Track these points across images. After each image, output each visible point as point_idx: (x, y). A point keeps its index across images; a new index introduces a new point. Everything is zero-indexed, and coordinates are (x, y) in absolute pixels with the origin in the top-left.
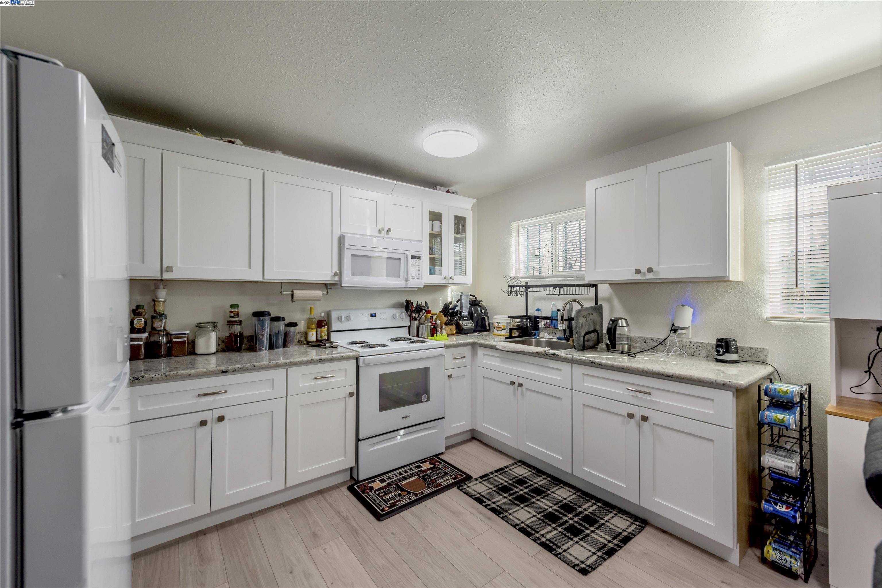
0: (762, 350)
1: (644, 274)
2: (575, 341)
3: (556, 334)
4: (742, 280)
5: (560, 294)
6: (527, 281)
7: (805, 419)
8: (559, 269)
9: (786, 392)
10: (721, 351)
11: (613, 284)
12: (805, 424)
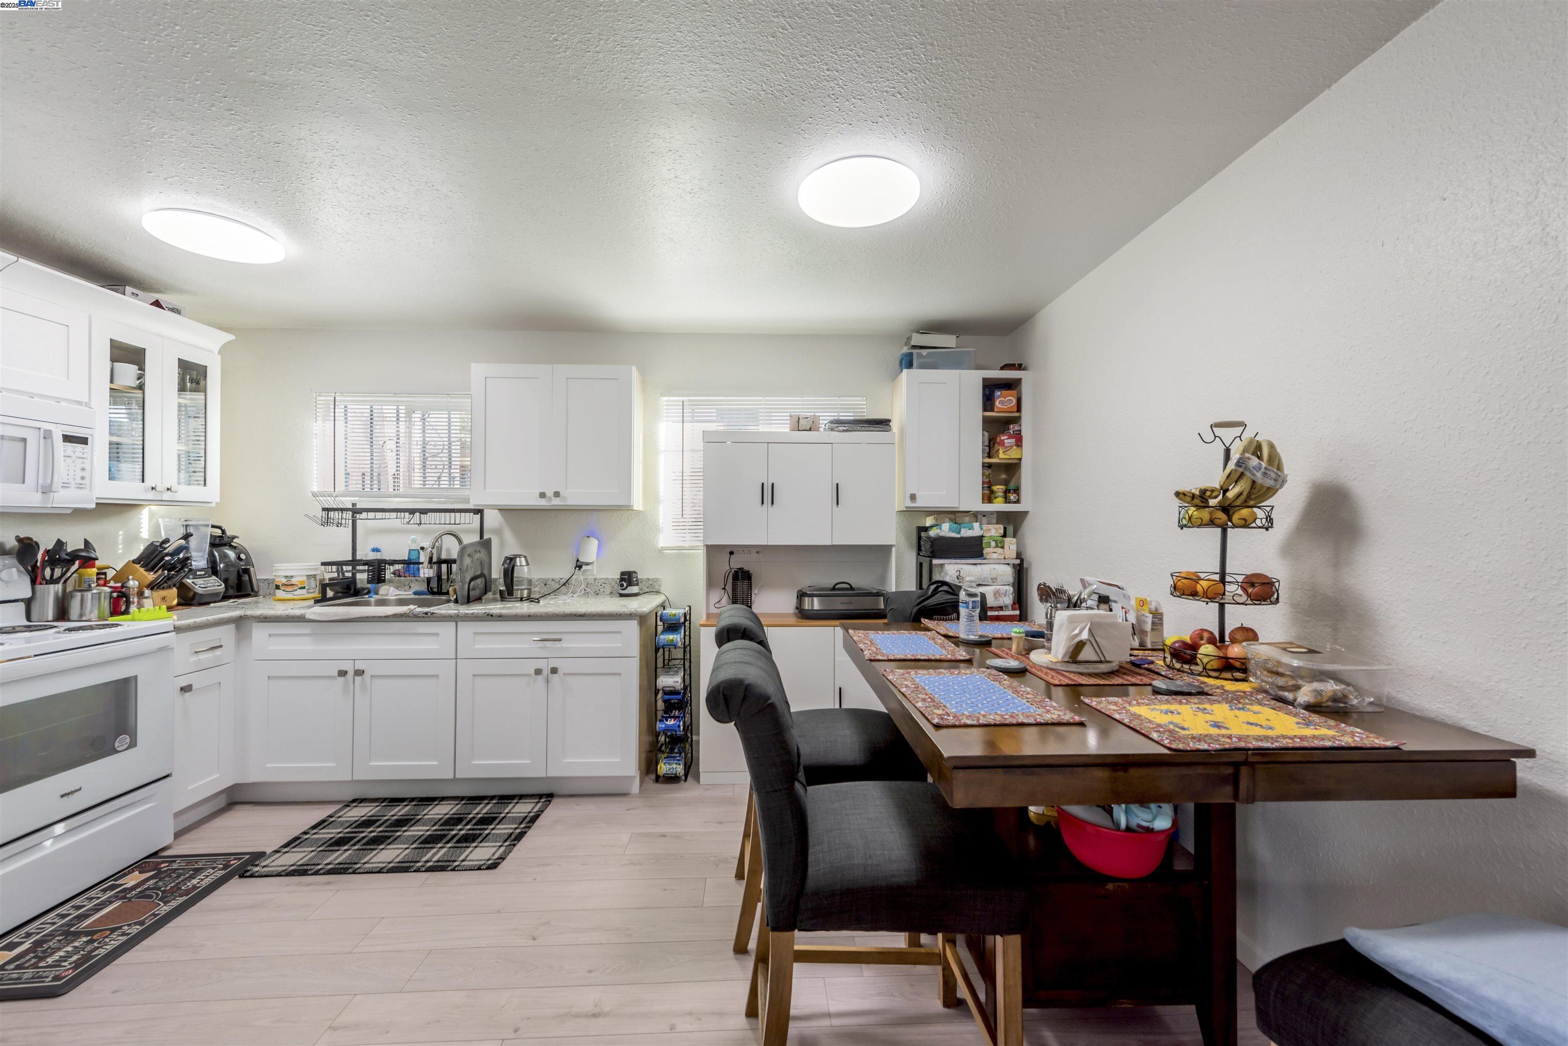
0: (657, 580)
1: (550, 499)
2: (457, 590)
3: (410, 587)
4: (643, 510)
5: (421, 524)
6: (354, 500)
7: (687, 638)
8: (414, 484)
9: (675, 615)
10: (625, 584)
11: (505, 511)
12: (687, 643)
